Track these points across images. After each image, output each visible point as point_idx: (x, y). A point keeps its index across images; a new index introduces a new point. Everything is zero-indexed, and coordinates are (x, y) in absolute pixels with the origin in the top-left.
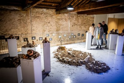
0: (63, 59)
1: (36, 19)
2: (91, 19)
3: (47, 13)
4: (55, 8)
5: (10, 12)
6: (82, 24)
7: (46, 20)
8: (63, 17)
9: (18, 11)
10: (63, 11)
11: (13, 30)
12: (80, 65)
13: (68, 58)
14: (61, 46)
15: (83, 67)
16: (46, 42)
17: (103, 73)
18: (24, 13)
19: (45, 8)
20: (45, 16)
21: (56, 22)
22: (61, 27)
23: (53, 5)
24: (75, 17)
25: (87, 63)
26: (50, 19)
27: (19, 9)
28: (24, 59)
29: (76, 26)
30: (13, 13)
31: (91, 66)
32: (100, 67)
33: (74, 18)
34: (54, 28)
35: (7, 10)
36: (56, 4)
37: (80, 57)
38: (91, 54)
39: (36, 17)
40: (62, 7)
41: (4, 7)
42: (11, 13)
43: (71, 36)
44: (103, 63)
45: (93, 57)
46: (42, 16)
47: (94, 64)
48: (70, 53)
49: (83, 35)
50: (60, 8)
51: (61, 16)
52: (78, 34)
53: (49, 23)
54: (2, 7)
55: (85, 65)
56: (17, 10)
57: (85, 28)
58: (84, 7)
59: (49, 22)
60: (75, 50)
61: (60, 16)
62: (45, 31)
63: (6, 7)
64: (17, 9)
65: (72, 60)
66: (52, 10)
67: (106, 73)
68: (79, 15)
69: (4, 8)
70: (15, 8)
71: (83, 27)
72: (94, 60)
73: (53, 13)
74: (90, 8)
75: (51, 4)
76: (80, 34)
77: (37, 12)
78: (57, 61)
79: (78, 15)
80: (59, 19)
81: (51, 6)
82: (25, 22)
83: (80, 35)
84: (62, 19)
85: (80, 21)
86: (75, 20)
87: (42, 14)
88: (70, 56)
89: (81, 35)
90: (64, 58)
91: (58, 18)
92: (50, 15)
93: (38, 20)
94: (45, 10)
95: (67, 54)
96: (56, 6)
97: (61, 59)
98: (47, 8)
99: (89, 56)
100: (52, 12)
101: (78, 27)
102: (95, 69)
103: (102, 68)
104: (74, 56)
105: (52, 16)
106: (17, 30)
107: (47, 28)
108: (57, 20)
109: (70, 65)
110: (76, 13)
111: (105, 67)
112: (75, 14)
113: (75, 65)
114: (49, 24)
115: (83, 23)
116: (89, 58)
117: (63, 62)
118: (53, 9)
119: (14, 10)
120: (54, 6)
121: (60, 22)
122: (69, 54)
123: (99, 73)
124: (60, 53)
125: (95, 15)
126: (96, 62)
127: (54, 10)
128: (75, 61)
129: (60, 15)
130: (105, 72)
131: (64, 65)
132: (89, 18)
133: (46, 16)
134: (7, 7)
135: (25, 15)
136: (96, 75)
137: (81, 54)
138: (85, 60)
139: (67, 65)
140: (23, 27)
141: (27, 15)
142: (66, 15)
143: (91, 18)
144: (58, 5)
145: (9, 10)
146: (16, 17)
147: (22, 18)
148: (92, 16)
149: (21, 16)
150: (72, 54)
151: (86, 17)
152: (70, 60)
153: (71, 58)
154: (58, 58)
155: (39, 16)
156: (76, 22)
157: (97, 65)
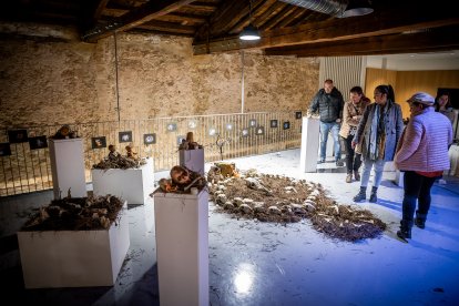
0: (236, 204)
1: (127, 69)
2: (309, 73)
3: (163, 50)
4: (191, 32)
5: (36, 47)
6: (280, 90)
7: (159, 75)
8: (218, 64)
9: (65, 41)
10: (220, 45)
11: (45, 110)
12: (293, 221)
13: (251, 201)
14: (221, 162)
15: (304, 226)
16: (192, 146)
17: (369, 240)
18: (87, 49)
19: (155, 32)
20: (157, 59)
21: (194, 80)
22: (212, 98)
23: (185, 23)
24: (257, 64)
25: (314, 212)
26: (173, 71)
27: (68, 36)
28: (168, 195)
29: (259, 96)
30: (45, 50)
31: (328, 220)
32: (357, 221)
33: (254, 68)
34: (188, 101)
35: (25, 38)
36: (195, 21)
37: (289, 195)
38: (319, 185)
39: (127, 65)
40: (217, 30)
41: (12, 28)
42: (40, 51)
43: (248, 129)
44: (363, 212)
45: (329, 196)
46: (147, 60)
47: (336, 216)
48: (253, 184)
49: (287, 125)
50: (208, 35)
51: (212, 61)
52: (272, 121)
53: (171, 84)
54: (5, 29)
55: (309, 220)
56: (59, 40)
57: (292, 101)
58: (294, 34)
59: (170, 80)
60: (268, 176)
61: (206, 61)
62: (156, 111)
63: (21, 29)
64: (60, 34)
65: (266, 206)
66: (179, 39)
67: (375, 240)
68: (272, 57)
69: (15, 33)
70: (54, 33)
71: (283, 97)
72: (334, 203)
73: (183, 51)
74: (314, 37)
75: (178, 19)
76: (276, 121)
77: (129, 47)
78: (218, 211)
79: (268, 58)
80: (204, 70)
81: (177, 24)
82: (87, 80)
83: (276, 126)
84: (213, 72)
85: (273, 77)
86: (256, 73)
87: (145, 53)
88: (255, 193)
89: (280, 125)
90: (238, 199)
91: (201, 67)
92: (175, 56)
93: (134, 73)
94: (156, 40)
95: (244, 188)
96: (196, 27)
97: (229, 203)
98: (165, 34)
99: (316, 192)
100: (181, 48)
101: (269, 97)
102: (342, 229)
103: (362, 227)
104: (267, 195)
105: (180, 61)
106: (60, 109)
107: (166, 101)
108: (196, 75)
109: (263, 220)
110: (261, 52)
111: (372, 222)
112: (258, 55)
113: (279, 221)
114: (171, 89)
115: (284, 85)
116: (317, 199)
117: (236, 212)
118: (183, 35)
119: (50, 39)
120: (186, 27)
121: (209, 81)
122: (251, 186)
123: (354, 240)
124: (222, 187)
125: (322, 59)
126: (341, 208)
127: (187, 41)
128: (275, 207)
129: (208, 57)
130: (372, 237)
131: (242, 221)
132: (302, 69)
133: (162, 62)
134: (24, 30)
135: (88, 58)
136: (346, 247)
137: (290, 188)
138: (307, 203)
139: (252, 222)
140: (80, 99)
141: (96, 57)
142: (228, 57)
143: (310, 66)
144: (202, 25)
145: (32, 38)
146: (55, 64)
147: (77, 66)
148: (311, 60)
149: (76, 62)
150: (260, 187)
151: (292, 63)
152: (259, 205)
153: (259, 200)
154: (219, 202)
155: (135, 62)
156: (260, 81)
157: (345, 218)
